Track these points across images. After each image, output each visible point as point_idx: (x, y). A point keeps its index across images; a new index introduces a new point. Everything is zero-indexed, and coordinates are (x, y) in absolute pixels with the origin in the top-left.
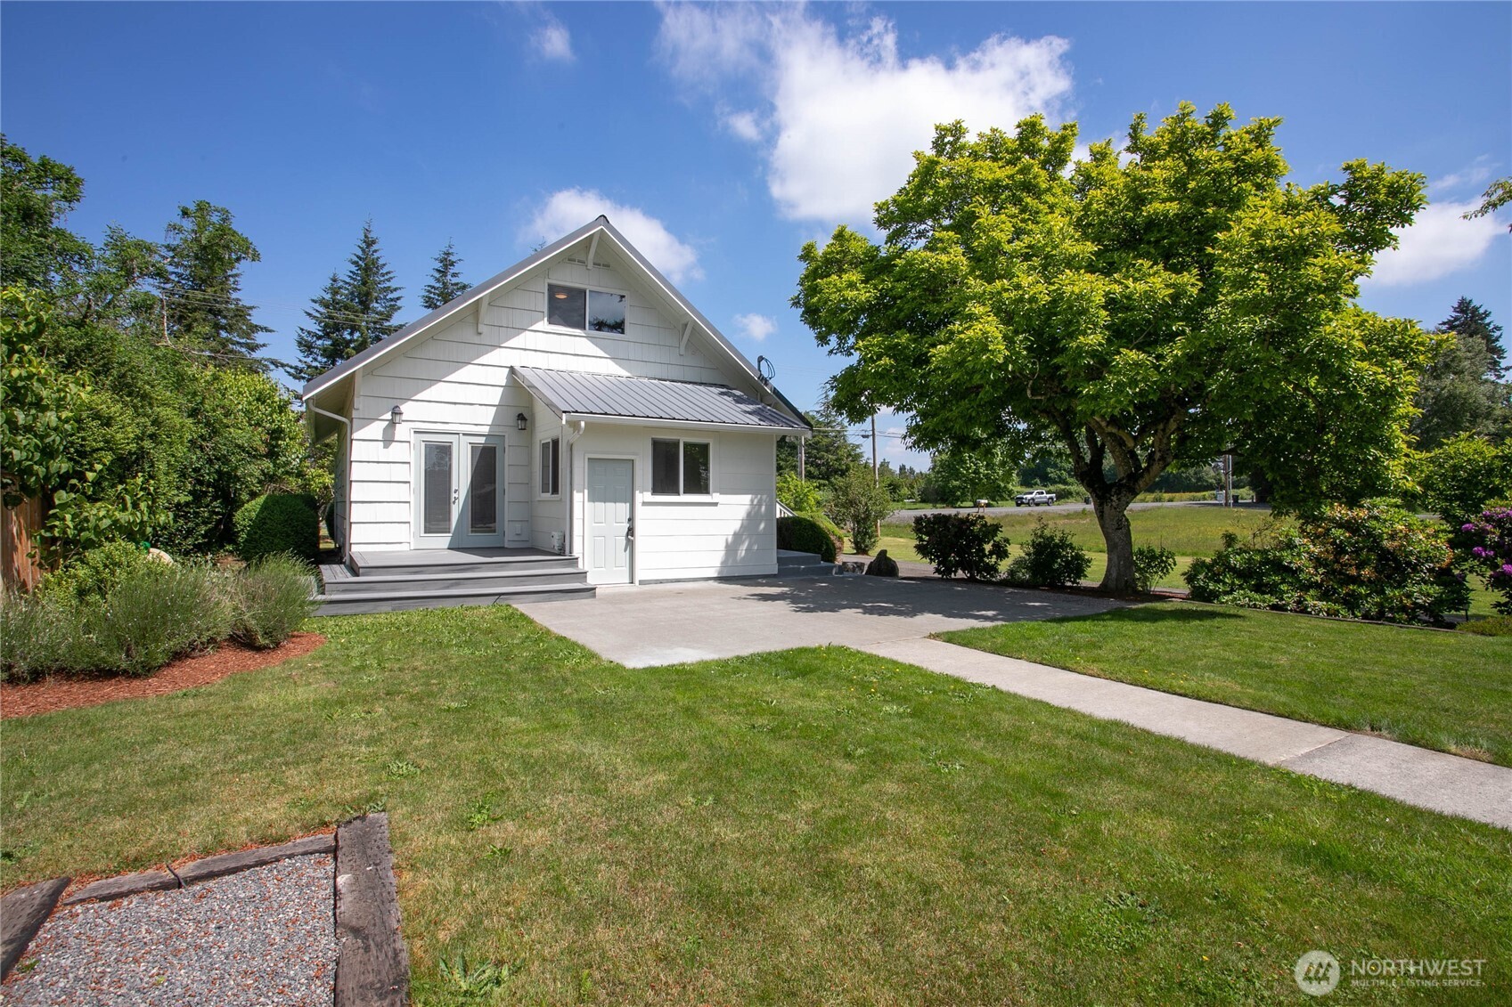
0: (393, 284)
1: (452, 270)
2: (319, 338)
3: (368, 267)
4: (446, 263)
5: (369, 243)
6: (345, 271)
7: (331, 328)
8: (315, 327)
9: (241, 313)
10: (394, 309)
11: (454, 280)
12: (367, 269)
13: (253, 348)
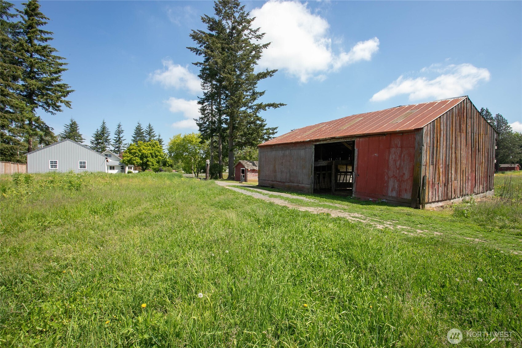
0: (109, 131)
1: (121, 127)
2: (94, 141)
3: (104, 128)
4: (119, 126)
5: (104, 123)
6: (100, 129)
7: (97, 140)
8: (94, 139)
9: (80, 136)
10: (109, 135)
11: (121, 129)
12: (103, 128)
13: (82, 142)
